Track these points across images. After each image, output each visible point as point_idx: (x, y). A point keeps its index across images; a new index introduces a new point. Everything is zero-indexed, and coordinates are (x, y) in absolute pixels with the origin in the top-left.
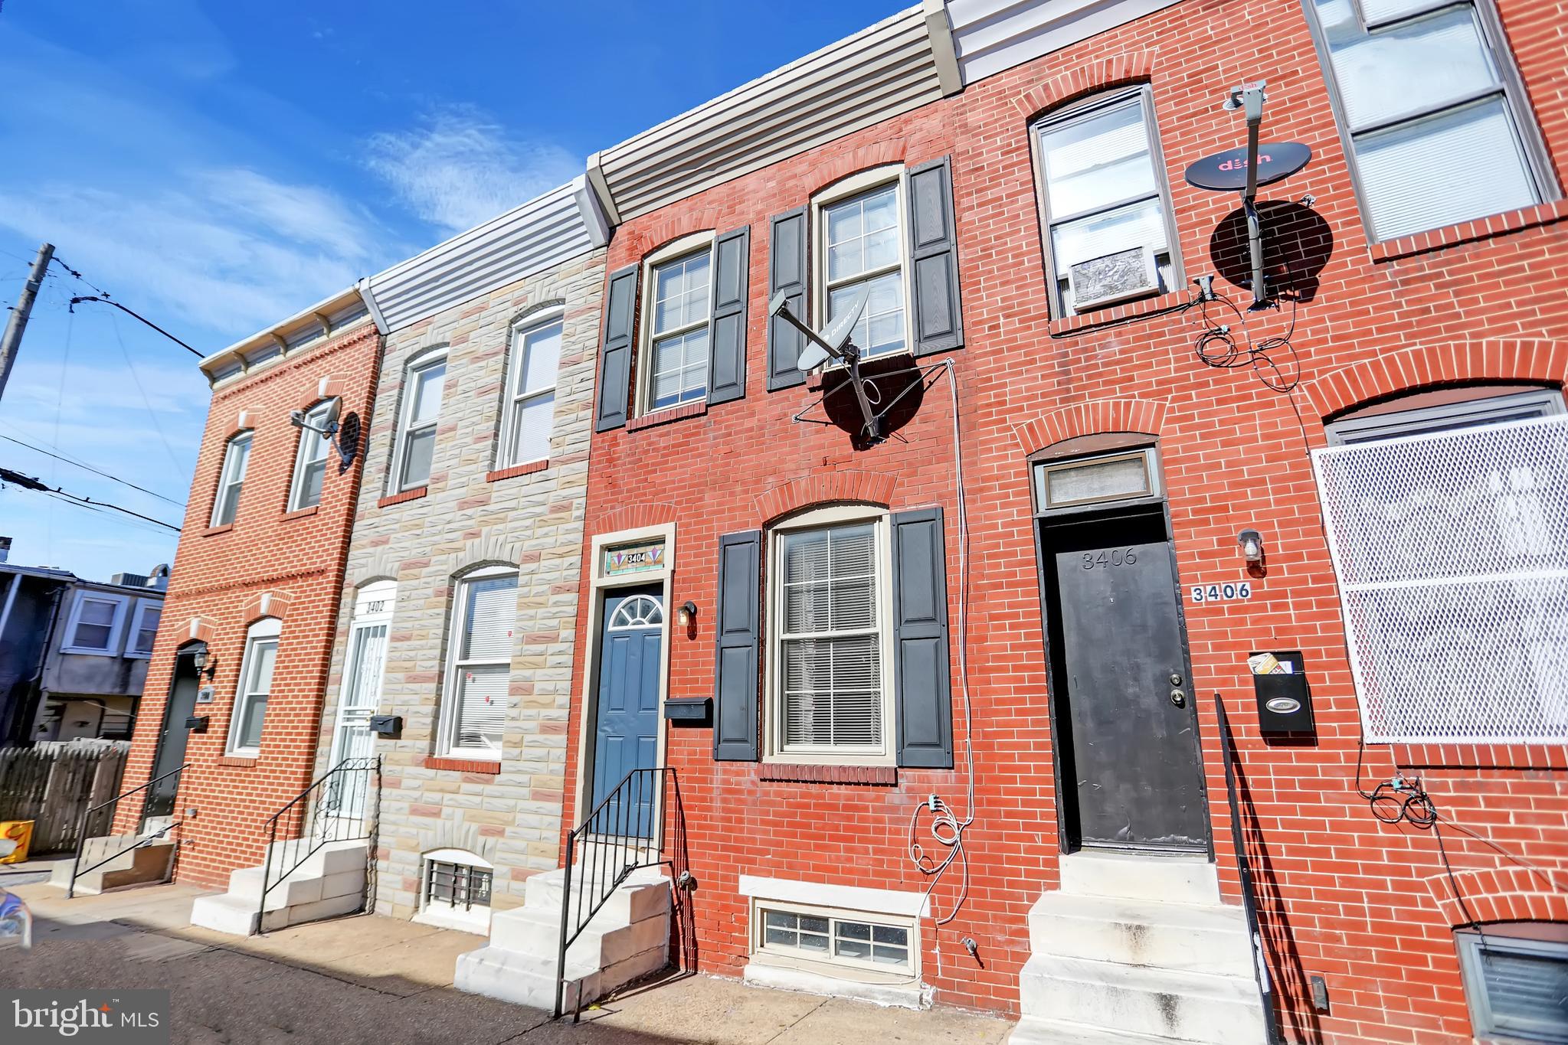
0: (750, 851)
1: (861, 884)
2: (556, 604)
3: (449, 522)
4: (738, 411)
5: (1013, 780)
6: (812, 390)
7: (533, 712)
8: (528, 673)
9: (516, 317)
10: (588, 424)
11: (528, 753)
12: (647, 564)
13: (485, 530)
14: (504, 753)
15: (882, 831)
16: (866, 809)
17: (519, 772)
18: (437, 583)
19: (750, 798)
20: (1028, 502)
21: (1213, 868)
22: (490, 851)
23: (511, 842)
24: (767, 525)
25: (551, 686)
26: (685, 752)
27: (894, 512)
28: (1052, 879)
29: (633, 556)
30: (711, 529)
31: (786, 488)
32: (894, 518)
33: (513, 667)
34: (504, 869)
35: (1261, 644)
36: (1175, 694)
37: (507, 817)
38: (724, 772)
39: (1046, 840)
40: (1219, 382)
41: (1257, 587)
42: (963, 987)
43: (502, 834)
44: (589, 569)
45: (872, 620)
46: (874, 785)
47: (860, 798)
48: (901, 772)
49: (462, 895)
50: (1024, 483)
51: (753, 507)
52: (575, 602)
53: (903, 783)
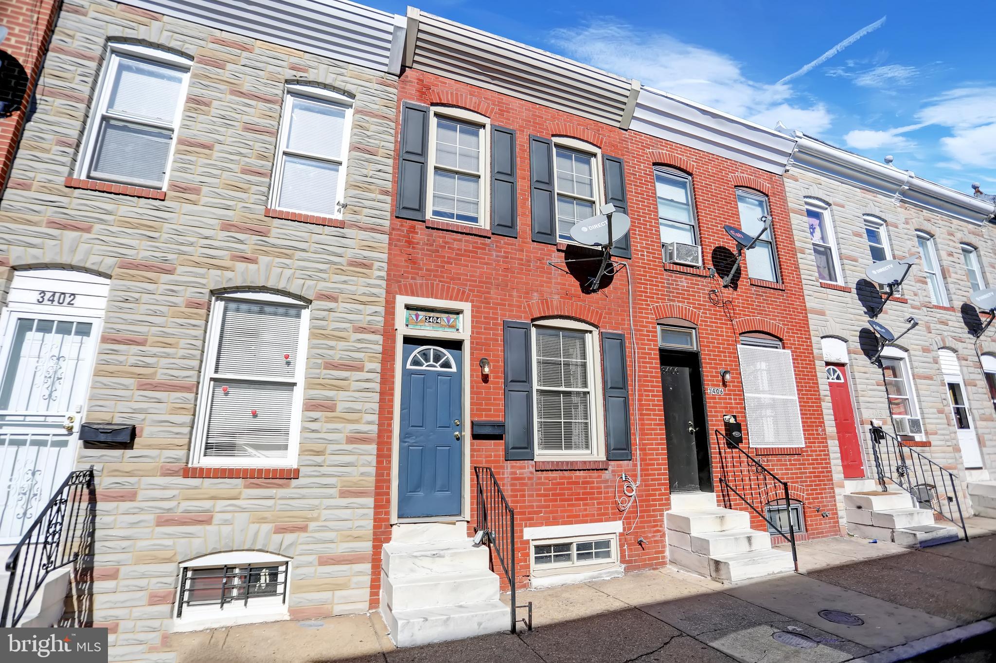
1: (592, 521)
2: (359, 341)
3: (206, 238)
4: (512, 244)
5: (653, 465)
6: (559, 250)
7: (339, 426)
8: (330, 393)
9: (293, 80)
10: (388, 207)
11: (330, 459)
12: (442, 326)
13: (263, 260)
14: (300, 461)
15: (600, 493)
16: (593, 482)
17: (324, 475)
18: (188, 294)
19: (529, 482)
20: (656, 341)
21: (714, 494)
22: (291, 545)
23: (316, 535)
24: (533, 320)
25: (357, 406)
26: (484, 456)
27: (601, 330)
28: (668, 505)
29: (430, 318)
30: (496, 314)
31: (545, 302)
32: (601, 334)
33: (309, 386)
34: (311, 558)
35: (726, 412)
36: (690, 429)
37: (309, 514)
38: (512, 467)
39: (665, 489)
40: (714, 311)
41: (725, 391)
42: (636, 561)
43: (304, 529)
44: (393, 319)
45: (585, 385)
46: (597, 470)
47: (590, 477)
48: (610, 463)
49: (235, 592)
50: (656, 332)
51: (525, 308)
52: (381, 342)
53: (610, 468)
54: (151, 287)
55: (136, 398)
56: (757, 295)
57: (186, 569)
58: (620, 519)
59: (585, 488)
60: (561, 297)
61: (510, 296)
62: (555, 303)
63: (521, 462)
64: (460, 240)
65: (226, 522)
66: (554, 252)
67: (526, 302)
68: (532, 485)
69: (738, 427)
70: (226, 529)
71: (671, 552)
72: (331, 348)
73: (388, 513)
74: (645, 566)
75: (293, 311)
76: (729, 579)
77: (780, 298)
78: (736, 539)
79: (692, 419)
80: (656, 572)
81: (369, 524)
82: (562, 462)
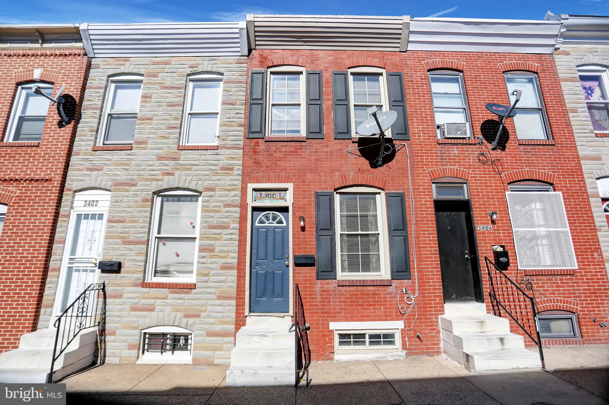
0: (333, 313)
1: (379, 320)
2: (227, 212)
3: (150, 166)
4: (321, 143)
5: (429, 282)
6: (353, 142)
7: (216, 260)
8: (211, 242)
9: (191, 74)
10: (242, 133)
11: (212, 278)
12: (276, 199)
13: (177, 173)
14: (197, 279)
15: (387, 301)
16: (380, 294)
17: (208, 287)
18: (143, 195)
19: (334, 293)
20: (432, 195)
21: (484, 304)
22: (192, 324)
23: (205, 320)
24: (335, 190)
25: (226, 249)
26: (302, 277)
27: (386, 192)
28: (442, 312)
29: (269, 195)
30: (310, 188)
31: (344, 177)
32: (386, 194)
33: (201, 239)
34: (202, 332)
35: (495, 243)
36: (466, 256)
37: (201, 308)
38: (321, 284)
39: (440, 300)
40: (483, 168)
41: (493, 227)
42: (415, 349)
43: (198, 316)
44: (246, 198)
45: (377, 229)
46: (383, 286)
47: (378, 290)
48: (393, 281)
49: (168, 347)
50: (431, 189)
51: (329, 182)
52: (239, 212)
53: (394, 285)
54: (126, 193)
55: (122, 249)
56: (525, 152)
57: (145, 333)
58: (402, 319)
59: (374, 298)
60: (355, 173)
61: (320, 176)
62: (351, 177)
63: (328, 280)
64: (286, 146)
65: (161, 311)
66: (350, 144)
67: (331, 178)
68: (335, 295)
69: (505, 254)
70: (161, 314)
71: (444, 345)
72: (212, 217)
73: (244, 309)
74: (422, 353)
75: (194, 199)
76: (474, 368)
79: (468, 249)
80: (431, 358)
81: (233, 315)
82: (356, 281)
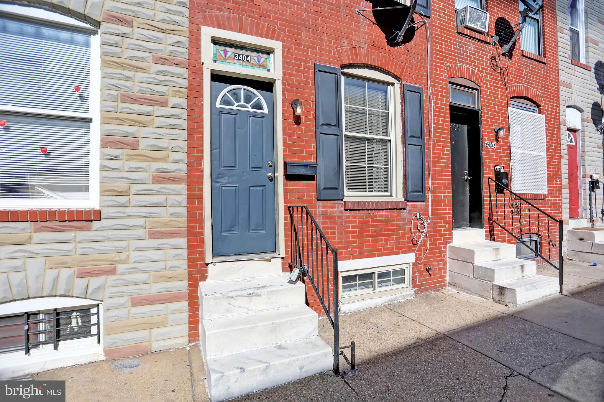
1: (391, 254)
2: (161, 72)
5: (441, 205)
7: (143, 165)
8: (131, 129)
11: (135, 199)
12: (252, 65)
14: (101, 201)
15: (399, 230)
16: (393, 221)
17: (129, 217)
19: (339, 220)
20: (447, 97)
21: (484, 230)
22: (98, 289)
23: (127, 277)
24: (343, 67)
25: (164, 144)
26: (297, 196)
27: (403, 83)
28: (450, 239)
29: (239, 55)
30: (307, 56)
31: (353, 49)
32: (402, 86)
33: (104, 121)
34: (122, 300)
35: (497, 163)
36: (466, 177)
37: (117, 257)
38: (324, 207)
39: (449, 226)
40: (494, 75)
41: (497, 145)
42: (424, 285)
43: (112, 272)
44: (199, 52)
45: (387, 133)
46: (397, 209)
47: (391, 216)
48: (409, 204)
49: (42, 337)
50: (447, 89)
51: (335, 54)
52: (186, 76)
53: (408, 208)
56: (526, 65)
58: (414, 251)
59: (387, 225)
60: (368, 47)
61: (321, 40)
62: (363, 52)
63: (332, 202)
65: (17, 269)
66: (362, 1)
67: (337, 47)
68: (341, 223)
69: (507, 175)
70: (18, 276)
71: (451, 277)
72: (128, 79)
73: (202, 253)
74: (430, 289)
75: (79, 38)
76: (515, 302)
77: (541, 69)
78: (514, 267)
79: (468, 169)
80: (439, 293)
81: (184, 264)
82: (368, 202)
